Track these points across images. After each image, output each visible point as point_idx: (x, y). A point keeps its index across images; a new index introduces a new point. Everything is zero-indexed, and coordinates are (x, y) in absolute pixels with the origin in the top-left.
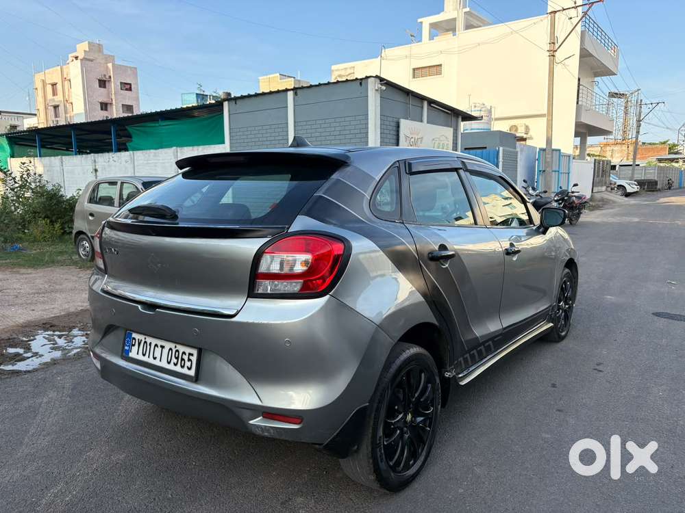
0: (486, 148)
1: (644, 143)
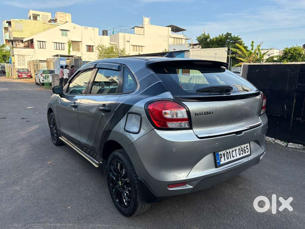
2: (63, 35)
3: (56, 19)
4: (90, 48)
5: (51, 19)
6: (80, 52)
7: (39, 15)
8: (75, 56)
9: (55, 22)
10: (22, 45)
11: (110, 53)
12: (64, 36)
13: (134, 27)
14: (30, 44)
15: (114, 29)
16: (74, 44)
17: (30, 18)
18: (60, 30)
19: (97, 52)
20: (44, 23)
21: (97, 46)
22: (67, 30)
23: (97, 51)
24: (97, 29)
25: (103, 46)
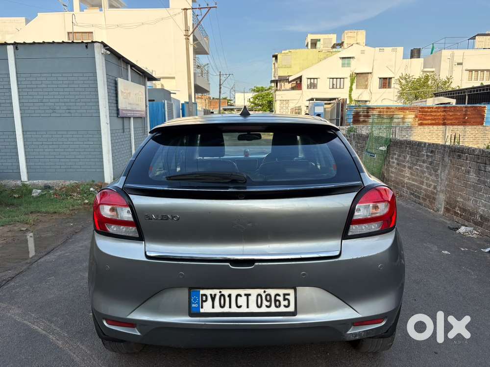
0: (154, 100)
1: (213, 98)
2: (343, 65)
3: (343, 43)
4: (385, 82)
5: (335, 42)
6: (368, 90)
7: (319, 40)
8: (339, 99)
9: (340, 48)
10: (288, 86)
11: (418, 87)
12: (345, 67)
13: (475, 36)
14: (298, 84)
15: (433, 44)
16: (360, 78)
17: (307, 46)
18: (341, 58)
19: (397, 89)
20: (319, 51)
21: (397, 77)
22: (350, 58)
23: (398, 86)
24: (400, 50)
25: (409, 77)
